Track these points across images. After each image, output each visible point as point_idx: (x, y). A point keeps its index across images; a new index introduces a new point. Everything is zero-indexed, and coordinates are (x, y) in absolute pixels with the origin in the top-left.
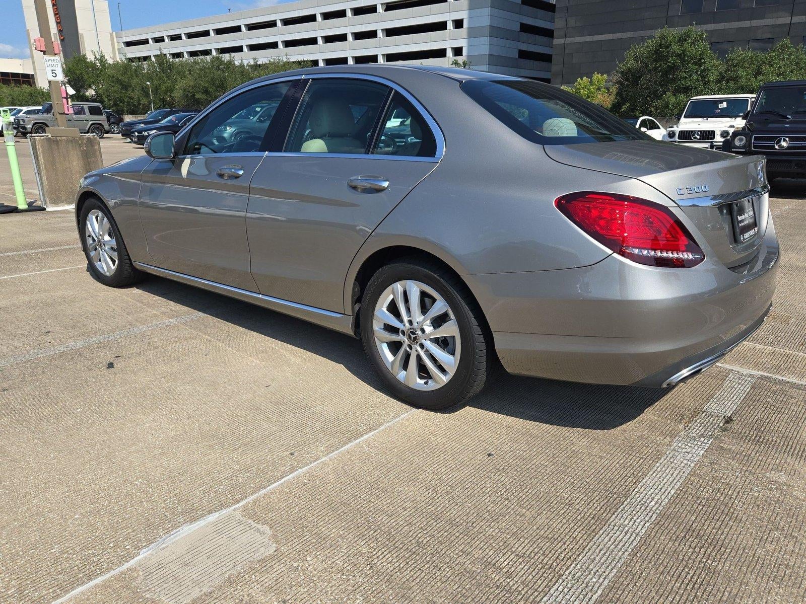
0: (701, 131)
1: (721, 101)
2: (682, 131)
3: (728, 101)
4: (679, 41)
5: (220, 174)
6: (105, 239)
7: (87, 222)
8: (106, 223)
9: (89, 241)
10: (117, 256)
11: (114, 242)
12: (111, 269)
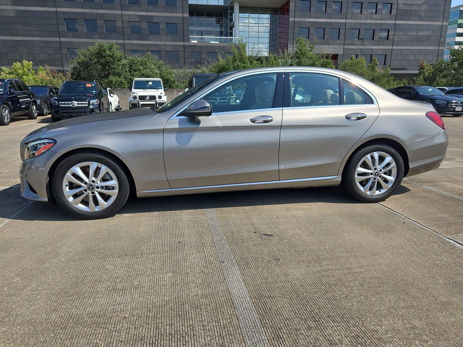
0: (149, 96)
1: (149, 81)
2: (140, 96)
3: (152, 81)
4: (109, 49)
5: (253, 121)
6: (99, 183)
7: (68, 174)
8: (104, 169)
9: (66, 190)
10: (116, 191)
11: (114, 183)
12: (104, 204)
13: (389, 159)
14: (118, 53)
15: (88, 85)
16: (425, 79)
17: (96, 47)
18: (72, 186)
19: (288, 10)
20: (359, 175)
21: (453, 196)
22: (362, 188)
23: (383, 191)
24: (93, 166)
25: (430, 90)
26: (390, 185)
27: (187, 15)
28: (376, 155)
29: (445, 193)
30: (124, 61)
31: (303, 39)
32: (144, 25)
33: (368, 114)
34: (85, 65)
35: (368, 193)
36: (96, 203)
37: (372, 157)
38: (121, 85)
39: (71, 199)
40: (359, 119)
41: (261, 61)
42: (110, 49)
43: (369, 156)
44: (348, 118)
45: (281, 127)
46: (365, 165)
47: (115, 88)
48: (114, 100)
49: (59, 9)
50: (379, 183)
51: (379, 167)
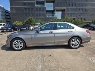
2: (36, 27)
3: (39, 24)
5: (49, 32)
6: (19, 44)
7: (14, 42)
8: (20, 41)
9: (13, 45)
10: (23, 46)
11: (22, 44)
12: (20, 48)
13: (78, 40)
14: (33, 19)
15: (27, 25)
16: (93, 23)
17: (29, 18)
18: (15, 44)
19: (65, 11)
20: (72, 43)
21: (93, 48)
22: (72, 46)
23: (77, 47)
24: (18, 41)
25: (93, 25)
26: (78, 46)
27: (46, 12)
28: (75, 39)
29: (91, 47)
30: (34, 21)
31: (67, 16)
32: (38, 14)
33: (73, 31)
34: (27, 21)
35: (74, 47)
36: (19, 48)
37: (74, 40)
38: (33, 25)
39: (14, 47)
40: (71, 32)
41: (59, 20)
42: (32, 18)
43: (73, 39)
44: (68, 32)
45: (55, 33)
46: (73, 41)
47: (32, 25)
48: (32, 28)
49: (24, 12)
50: (76, 45)
51: (76, 42)
